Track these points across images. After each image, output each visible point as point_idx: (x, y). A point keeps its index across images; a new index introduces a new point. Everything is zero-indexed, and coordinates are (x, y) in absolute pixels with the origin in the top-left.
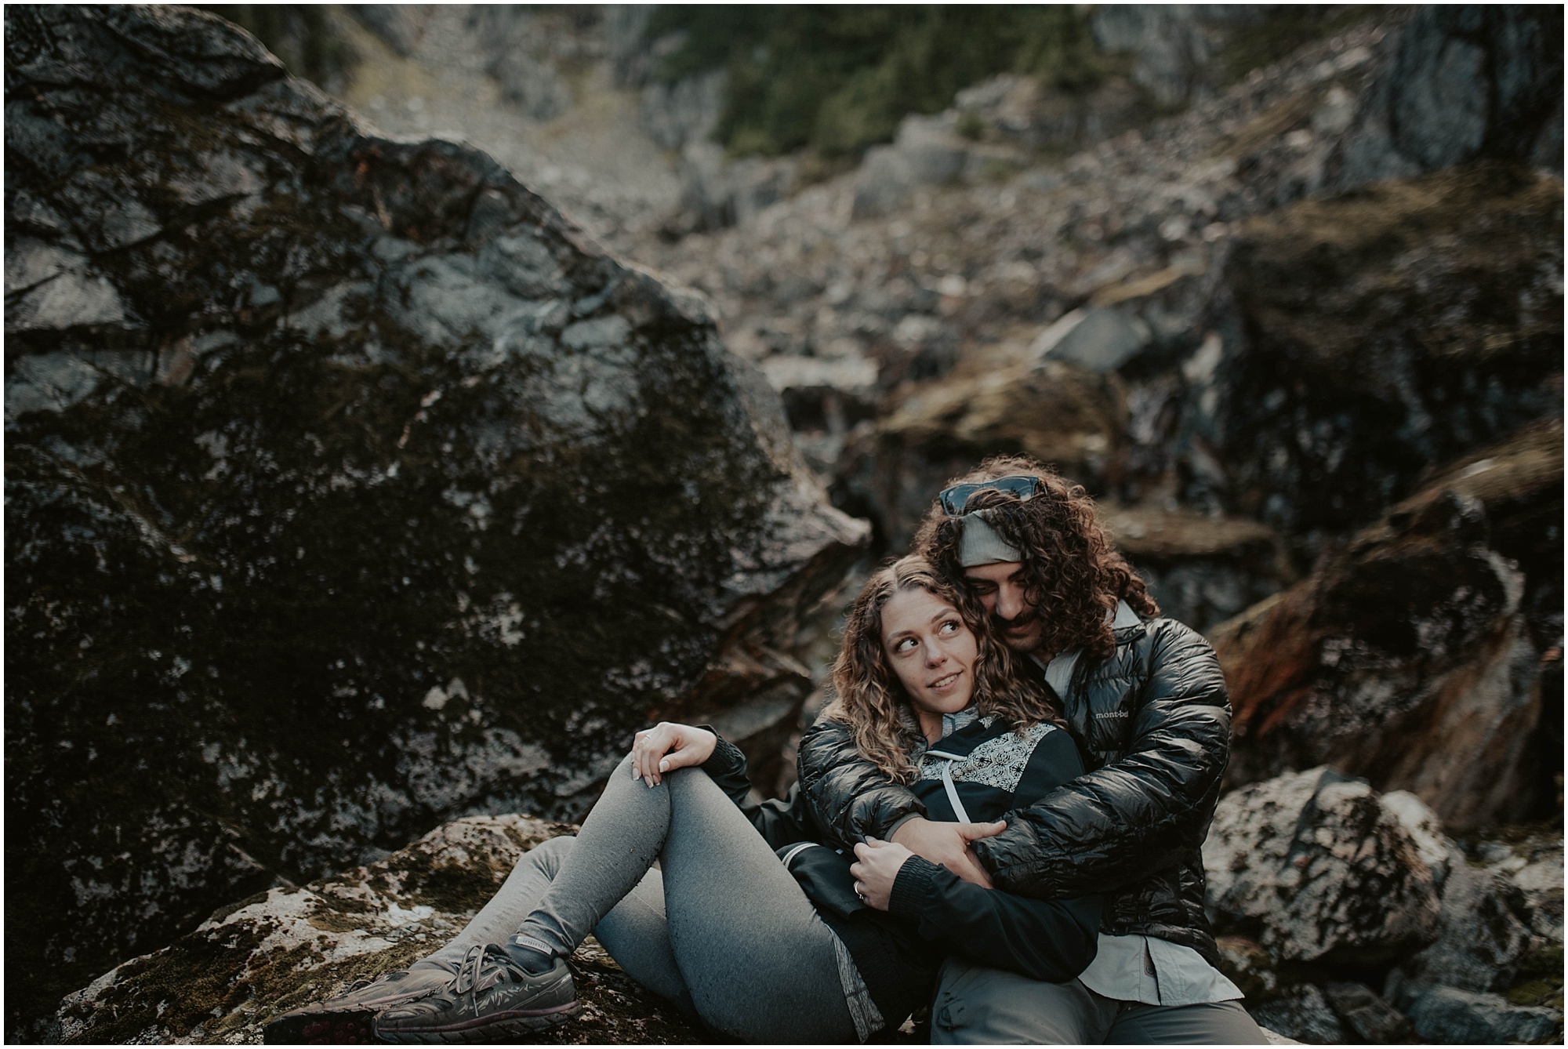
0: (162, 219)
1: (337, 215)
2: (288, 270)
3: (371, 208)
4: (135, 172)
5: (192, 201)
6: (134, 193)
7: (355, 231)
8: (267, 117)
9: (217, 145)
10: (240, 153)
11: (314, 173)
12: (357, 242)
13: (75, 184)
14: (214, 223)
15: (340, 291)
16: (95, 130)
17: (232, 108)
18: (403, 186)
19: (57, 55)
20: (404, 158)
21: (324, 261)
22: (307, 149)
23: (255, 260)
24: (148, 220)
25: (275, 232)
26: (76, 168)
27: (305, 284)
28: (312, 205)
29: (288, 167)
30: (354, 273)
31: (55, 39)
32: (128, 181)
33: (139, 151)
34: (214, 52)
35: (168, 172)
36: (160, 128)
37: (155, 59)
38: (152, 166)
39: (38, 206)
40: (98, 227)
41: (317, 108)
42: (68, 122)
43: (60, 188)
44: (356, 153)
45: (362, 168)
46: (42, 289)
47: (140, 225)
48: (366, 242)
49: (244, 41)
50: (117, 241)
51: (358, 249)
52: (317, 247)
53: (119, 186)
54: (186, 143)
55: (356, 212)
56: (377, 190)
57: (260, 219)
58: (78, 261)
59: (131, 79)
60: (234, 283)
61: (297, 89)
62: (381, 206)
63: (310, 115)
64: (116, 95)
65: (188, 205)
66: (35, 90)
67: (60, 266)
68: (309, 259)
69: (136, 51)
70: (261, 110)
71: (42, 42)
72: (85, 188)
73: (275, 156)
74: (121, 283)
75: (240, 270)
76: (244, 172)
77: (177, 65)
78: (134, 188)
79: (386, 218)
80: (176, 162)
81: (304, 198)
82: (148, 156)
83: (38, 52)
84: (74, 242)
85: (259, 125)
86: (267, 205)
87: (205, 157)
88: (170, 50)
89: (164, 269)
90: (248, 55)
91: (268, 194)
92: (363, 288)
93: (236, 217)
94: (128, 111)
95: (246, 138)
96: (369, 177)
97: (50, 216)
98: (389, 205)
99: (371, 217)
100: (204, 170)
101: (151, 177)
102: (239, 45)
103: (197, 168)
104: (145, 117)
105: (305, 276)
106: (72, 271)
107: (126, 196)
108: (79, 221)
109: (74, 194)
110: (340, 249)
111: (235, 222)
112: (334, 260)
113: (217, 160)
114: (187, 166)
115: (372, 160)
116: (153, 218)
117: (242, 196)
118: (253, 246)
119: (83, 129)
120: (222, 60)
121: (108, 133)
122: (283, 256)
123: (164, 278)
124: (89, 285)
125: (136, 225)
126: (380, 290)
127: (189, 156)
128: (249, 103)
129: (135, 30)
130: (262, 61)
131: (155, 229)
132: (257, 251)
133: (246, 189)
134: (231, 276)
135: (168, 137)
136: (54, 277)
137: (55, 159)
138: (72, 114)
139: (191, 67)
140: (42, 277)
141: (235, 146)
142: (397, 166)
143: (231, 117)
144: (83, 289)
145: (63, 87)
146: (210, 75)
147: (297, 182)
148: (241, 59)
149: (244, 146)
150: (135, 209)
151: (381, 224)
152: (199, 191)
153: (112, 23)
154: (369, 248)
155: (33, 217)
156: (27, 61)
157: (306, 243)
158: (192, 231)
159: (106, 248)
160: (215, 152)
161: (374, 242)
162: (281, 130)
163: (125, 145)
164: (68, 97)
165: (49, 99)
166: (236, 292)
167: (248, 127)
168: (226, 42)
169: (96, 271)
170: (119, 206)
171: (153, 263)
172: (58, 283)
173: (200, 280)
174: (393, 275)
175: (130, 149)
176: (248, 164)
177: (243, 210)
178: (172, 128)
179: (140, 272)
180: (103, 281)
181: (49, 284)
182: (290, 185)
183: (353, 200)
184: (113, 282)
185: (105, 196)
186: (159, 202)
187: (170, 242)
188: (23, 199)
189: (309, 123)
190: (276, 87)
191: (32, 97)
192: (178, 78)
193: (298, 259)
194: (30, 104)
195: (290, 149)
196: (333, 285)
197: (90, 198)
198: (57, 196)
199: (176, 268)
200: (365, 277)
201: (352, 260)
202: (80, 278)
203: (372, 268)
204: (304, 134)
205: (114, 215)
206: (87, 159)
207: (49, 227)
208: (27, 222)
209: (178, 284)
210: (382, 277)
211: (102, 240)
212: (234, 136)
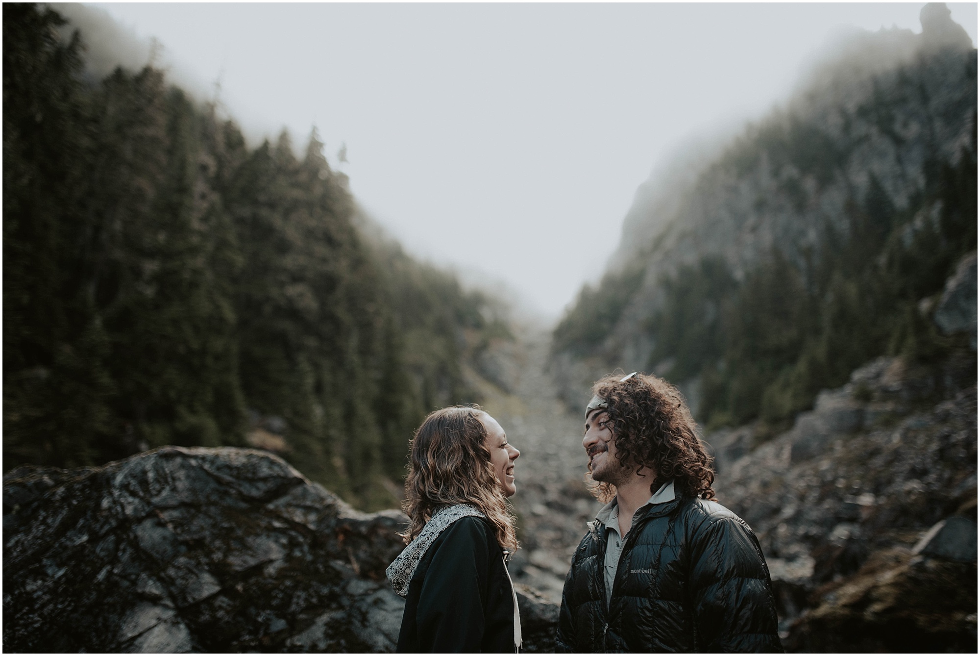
0: (221, 582)
1: (327, 567)
2: (293, 607)
3: (348, 561)
4: (208, 554)
5: (238, 568)
6: (206, 568)
7: (337, 577)
8: (290, 509)
9: (258, 531)
10: (272, 534)
11: (317, 542)
12: (337, 585)
13: (174, 566)
14: (252, 580)
15: (325, 618)
16: (189, 532)
17: (271, 506)
18: (364, 547)
19: (174, 489)
20: (363, 529)
21: (314, 600)
22: (312, 527)
23: (274, 603)
24: (213, 584)
25: (288, 583)
26: (176, 555)
27: (302, 616)
28: (313, 562)
29: (301, 539)
30: (334, 605)
31: (174, 479)
32: (204, 560)
33: (212, 541)
34: (262, 475)
35: (228, 552)
36: (226, 525)
37: (229, 484)
38: (219, 549)
39: (151, 582)
40: (183, 591)
41: (322, 499)
42: (175, 528)
43: (164, 570)
44: (337, 529)
45: (341, 537)
46: (145, 635)
47: (208, 586)
48: (342, 583)
49: (279, 465)
50: (194, 599)
51: (337, 589)
52: (311, 591)
53: (199, 563)
54: (240, 533)
55: (339, 564)
56: (350, 549)
57: (281, 575)
58: (170, 613)
59: (214, 498)
60: (260, 619)
61: (312, 491)
62: (353, 559)
63: (317, 506)
64: (204, 508)
65: (237, 572)
66: (158, 511)
67: (159, 619)
68: (306, 600)
69: (218, 480)
70: (289, 505)
71: (167, 482)
72: (179, 568)
73: (293, 533)
74: (193, 626)
75: (264, 609)
76: (273, 546)
77: (240, 485)
78: (207, 564)
79: (356, 566)
80: (233, 544)
81: (309, 558)
82: (218, 543)
83: (163, 488)
84: (169, 603)
85: (286, 515)
86: (286, 565)
87: (250, 540)
88: (237, 477)
89: (220, 614)
90: (282, 474)
91: (288, 558)
92: (338, 615)
93: (266, 575)
94: (210, 517)
95: (277, 524)
96: (345, 542)
97: (157, 588)
98: (358, 559)
99: (348, 566)
100: (249, 548)
101: (218, 556)
102: (276, 469)
103: (246, 548)
104: (219, 518)
105: (303, 611)
106: (165, 621)
107: (202, 571)
108: (173, 589)
109: (172, 572)
110: (325, 591)
111: (265, 579)
112: (321, 598)
113: (258, 541)
114: (238, 547)
115: (346, 532)
116: (216, 582)
117: (271, 561)
118: (273, 594)
119: (183, 531)
120: (265, 479)
121: (195, 532)
122: (291, 597)
123: (220, 619)
124: (174, 630)
125: (206, 587)
126: (350, 615)
127: (241, 541)
128: (281, 501)
129: (219, 469)
130: (290, 476)
131: (217, 589)
132: (276, 597)
133: (273, 556)
134: (258, 615)
135: (231, 530)
136: (155, 626)
137: (165, 551)
138: (177, 524)
139: (247, 485)
140: (147, 626)
141: (270, 530)
142: (360, 535)
143: (271, 512)
144: (170, 632)
145: (174, 508)
146: (258, 489)
147: (306, 548)
148: (279, 477)
149: (276, 530)
150: (207, 577)
151: (353, 570)
152: (245, 562)
153: (207, 466)
154: (344, 589)
155: (147, 590)
156: (157, 495)
157: (304, 590)
158: (239, 587)
159: (186, 604)
160: (258, 535)
161: (348, 583)
162: (298, 517)
163: (204, 538)
164: (175, 514)
165: (165, 516)
166: (261, 624)
167: (279, 517)
168: (270, 468)
169: (179, 619)
170: (197, 575)
171: (213, 610)
172: (156, 631)
173: (240, 619)
174: (358, 604)
175: (208, 540)
176: (276, 541)
177: (271, 570)
178: (234, 524)
179: (205, 617)
180: (182, 626)
181: (150, 631)
182: (302, 551)
183: (337, 557)
184: (188, 626)
185: (190, 571)
186: (220, 571)
187: (225, 596)
188: (143, 579)
189: (316, 510)
190: (298, 490)
191: (156, 516)
192: (240, 493)
193: (300, 599)
194: (156, 520)
195: (302, 528)
196: (320, 615)
197: (181, 574)
198: (163, 574)
199: (228, 612)
200: (341, 607)
201: (333, 597)
202: (169, 625)
203: (345, 601)
204: (312, 517)
205: (194, 583)
206: (183, 549)
207: (156, 595)
208: (144, 593)
209: (227, 623)
210: (351, 606)
211: (185, 599)
212: (270, 524)
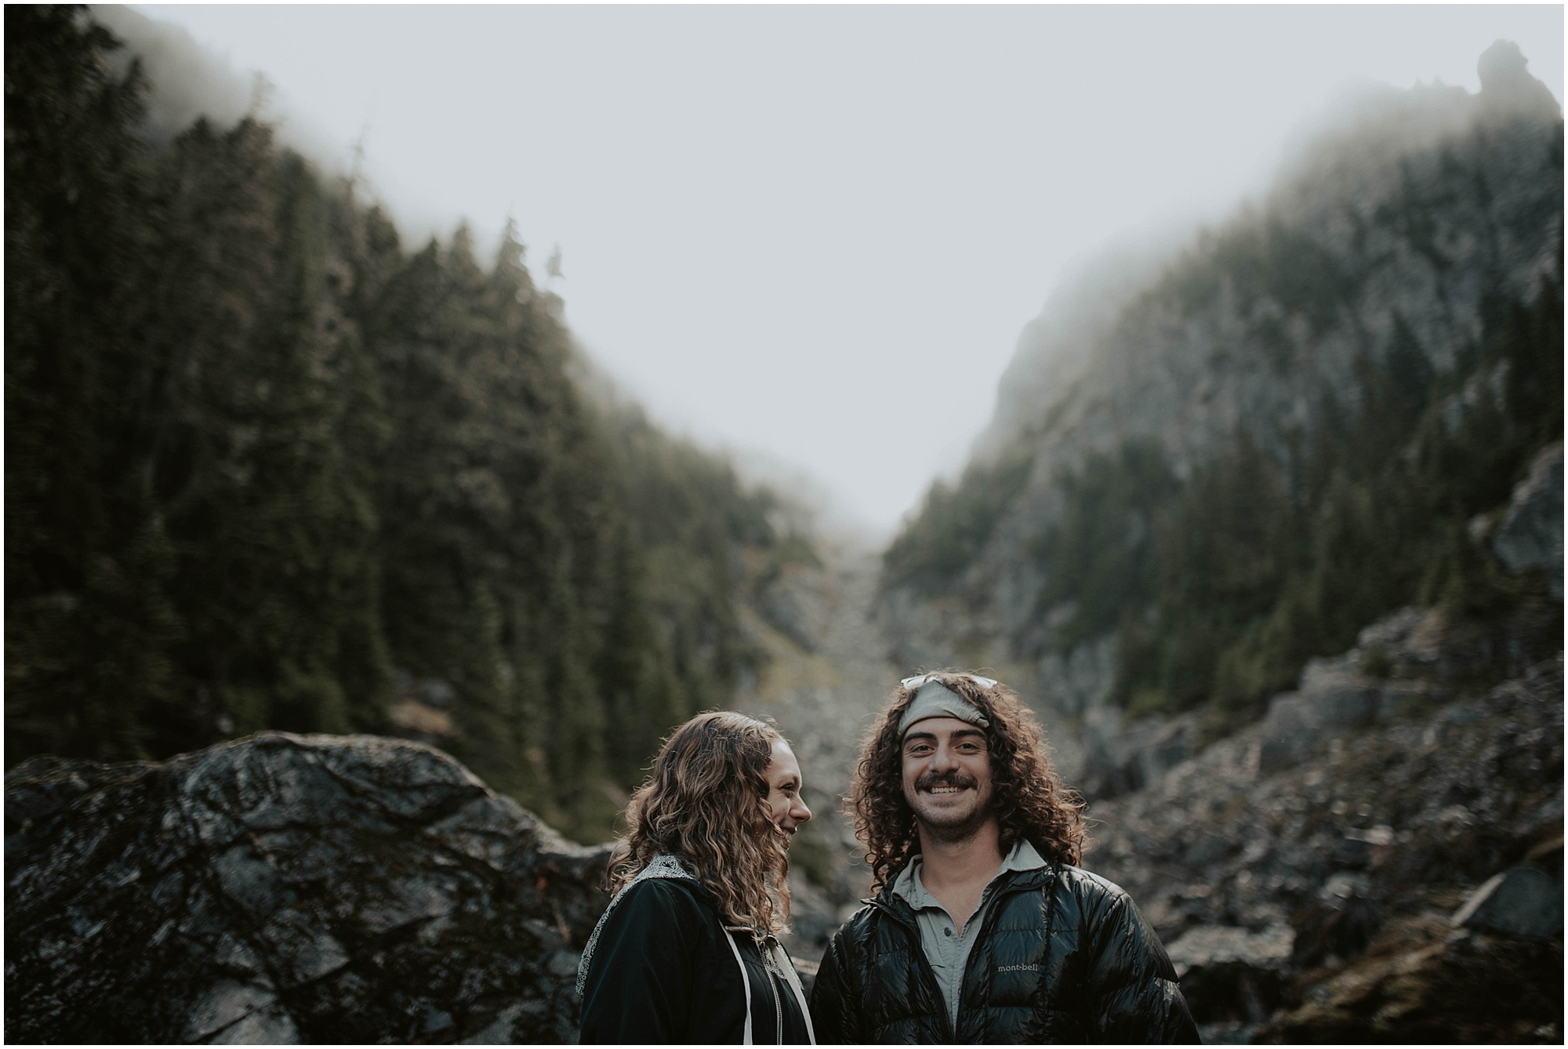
0: (350, 951)
1: (519, 930)
2: (464, 993)
3: (552, 922)
4: (330, 905)
5: (377, 929)
6: (327, 927)
7: (534, 946)
8: (463, 836)
9: (411, 870)
10: (433, 875)
11: (503, 889)
12: (533, 959)
13: (275, 923)
14: (399, 949)
15: (514, 1011)
16: (301, 869)
17: (432, 831)
18: (579, 899)
19: (278, 801)
20: (578, 871)
21: (497, 983)
22: (496, 865)
23: (433, 985)
24: (337, 953)
25: (456, 954)
26: (279, 906)
27: (478, 1008)
28: (496, 921)
29: (478, 885)
30: (528, 992)
31: (279, 784)
32: (323, 914)
33: (337, 885)
34: (418, 780)
35: (362, 902)
36: (359, 859)
37: (365, 794)
38: (347, 897)
39: (238, 948)
40: (290, 964)
41: (513, 822)
42: (279, 862)
43: (260, 929)
44: (536, 870)
45: (542, 883)
46: (227, 1032)
47: (329, 956)
48: (542, 957)
49: (446, 766)
50: (306, 976)
51: (533, 966)
52: (493, 967)
53: (315, 920)
54: (381, 872)
55: (537, 926)
56: (556, 903)
57: (446, 940)
58: (267, 999)
59: (341, 815)
60: (410, 1011)
61: (497, 807)
62: (560, 918)
63: (505, 831)
64: (325, 832)
65: (375, 934)
66: (252, 835)
67: (249, 1007)
68: (484, 982)
69: (349, 788)
70: (460, 829)
71: (267, 789)
72: (283, 926)
73: (466, 875)
74: (303, 1020)
75: (416, 997)
76: (434, 894)
77: (384, 796)
78: (328, 921)
79: (565, 930)
80: (370, 890)
81: (490, 914)
82: (346, 888)
83: (261, 799)
84: (265, 981)
85: (455, 846)
86: (454, 925)
87: (397, 884)
88: (379, 784)
89: (348, 1001)
90: (450, 780)
91: (458, 914)
92: (535, 1007)
93: (422, 941)
94: (334, 846)
95: (441, 860)
96: (548, 892)
97: (248, 958)
98: (568, 919)
99: (553, 930)
100: (396, 897)
101: (345, 908)
102: (442, 771)
103: (390, 896)
104: (349, 849)
105: (478, 999)
106: (260, 1011)
107: (320, 931)
108: (273, 959)
109: (272, 932)
110: (515, 968)
111: (420, 946)
112: (507, 979)
113: (410, 885)
114: (379, 894)
115: (549, 875)
116: (341, 951)
117: (430, 919)
118: (433, 971)
119: (291, 867)
120: (423, 788)
121: (311, 870)
122: (460, 977)
123: (346, 1009)
124: (273, 1025)
125: (325, 957)
126: (553, 1008)
127: (383, 884)
128: (449, 823)
129: (350, 769)
130: (463, 783)
131: (343, 961)
132: (436, 976)
133: (434, 911)
134: (408, 1004)
135: (367, 867)
136: (243, 1018)
137: (262, 899)
138: (283, 856)
139: (395, 797)
140: (230, 1019)
141: (430, 868)
142: (572, 880)
143: (431, 839)
144: (267, 1029)
145: (277, 830)
146: (412, 803)
147: (486, 899)
148: (445, 784)
149: (438, 868)
150: (327, 942)
151: (560, 935)
152: (388, 919)
153: (331, 765)
154: (544, 965)
155: (232, 960)
156: (251, 809)
157: (483, 965)
158: (378, 959)
159: (293, 984)
160: (409, 877)
161: (551, 957)
162: (475, 850)
163: (325, 879)
164: (280, 840)
165: (263, 842)
166: (412, 1018)
167: (444, 849)
168: (431, 770)
169: (282, 1008)
170: (312, 940)
171: (337, 994)
172: (245, 1024)
173: (378, 1010)
174: (566, 991)
175: (331, 882)
176: (439, 887)
177: (430, 933)
178: (372, 858)
179: (323, 1006)
180: (286, 1019)
181: (234, 1027)
182: (479, 903)
183: (535, 914)
184: (295, 1020)
185: (301, 932)
186: (348, 933)
187: (356, 972)
188: (226, 942)
189: (504, 839)
190: (476, 806)
191: (250, 842)
192: (383, 809)
193: (475, 980)
194: (248, 848)
195: (480, 866)
196: (506, 1006)
197: (286, 935)
198: (257, 936)
199: (359, 999)
200: (539, 995)
201: (527, 978)
202: (265, 1017)
203: (547, 986)
204: (497, 850)
205: (306, 951)
206: (291, 896)
207: (246, 969)
208: (226, 964)
209: (358, 1015)
210: (556, 994)
211: (291, 976)
212: (430, 859)
